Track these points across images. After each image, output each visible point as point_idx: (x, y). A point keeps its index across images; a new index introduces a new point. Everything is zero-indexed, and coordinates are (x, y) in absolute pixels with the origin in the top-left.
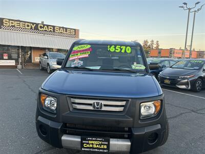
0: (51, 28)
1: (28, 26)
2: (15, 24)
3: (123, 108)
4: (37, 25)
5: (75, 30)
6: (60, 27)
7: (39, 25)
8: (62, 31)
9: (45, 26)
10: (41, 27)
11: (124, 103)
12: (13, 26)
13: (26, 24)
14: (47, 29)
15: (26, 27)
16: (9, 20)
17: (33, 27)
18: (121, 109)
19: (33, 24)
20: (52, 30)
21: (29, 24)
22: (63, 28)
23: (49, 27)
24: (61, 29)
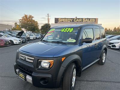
0: (80, 20)
1: (69, 20)
2: (63, 20)
3: (33, 61)
4: (73, 19)
5: (95, 19)
6: (86, 19)
7: (74, 19)
8: (87, 21)
9: (78, 19)
10: (75, 20)
11: (33, 59)
12: (62, 21)
13: (68, 19)
14: (78, 21)
15: (68, 21)
16: (61, 18)
17: (71, 20)
18: (32, 61)
19: (71, 19)
20: (81, 21)
21: (70, 19)
22: (88, 19)
23: (80, 19)
24: (87, 19)
